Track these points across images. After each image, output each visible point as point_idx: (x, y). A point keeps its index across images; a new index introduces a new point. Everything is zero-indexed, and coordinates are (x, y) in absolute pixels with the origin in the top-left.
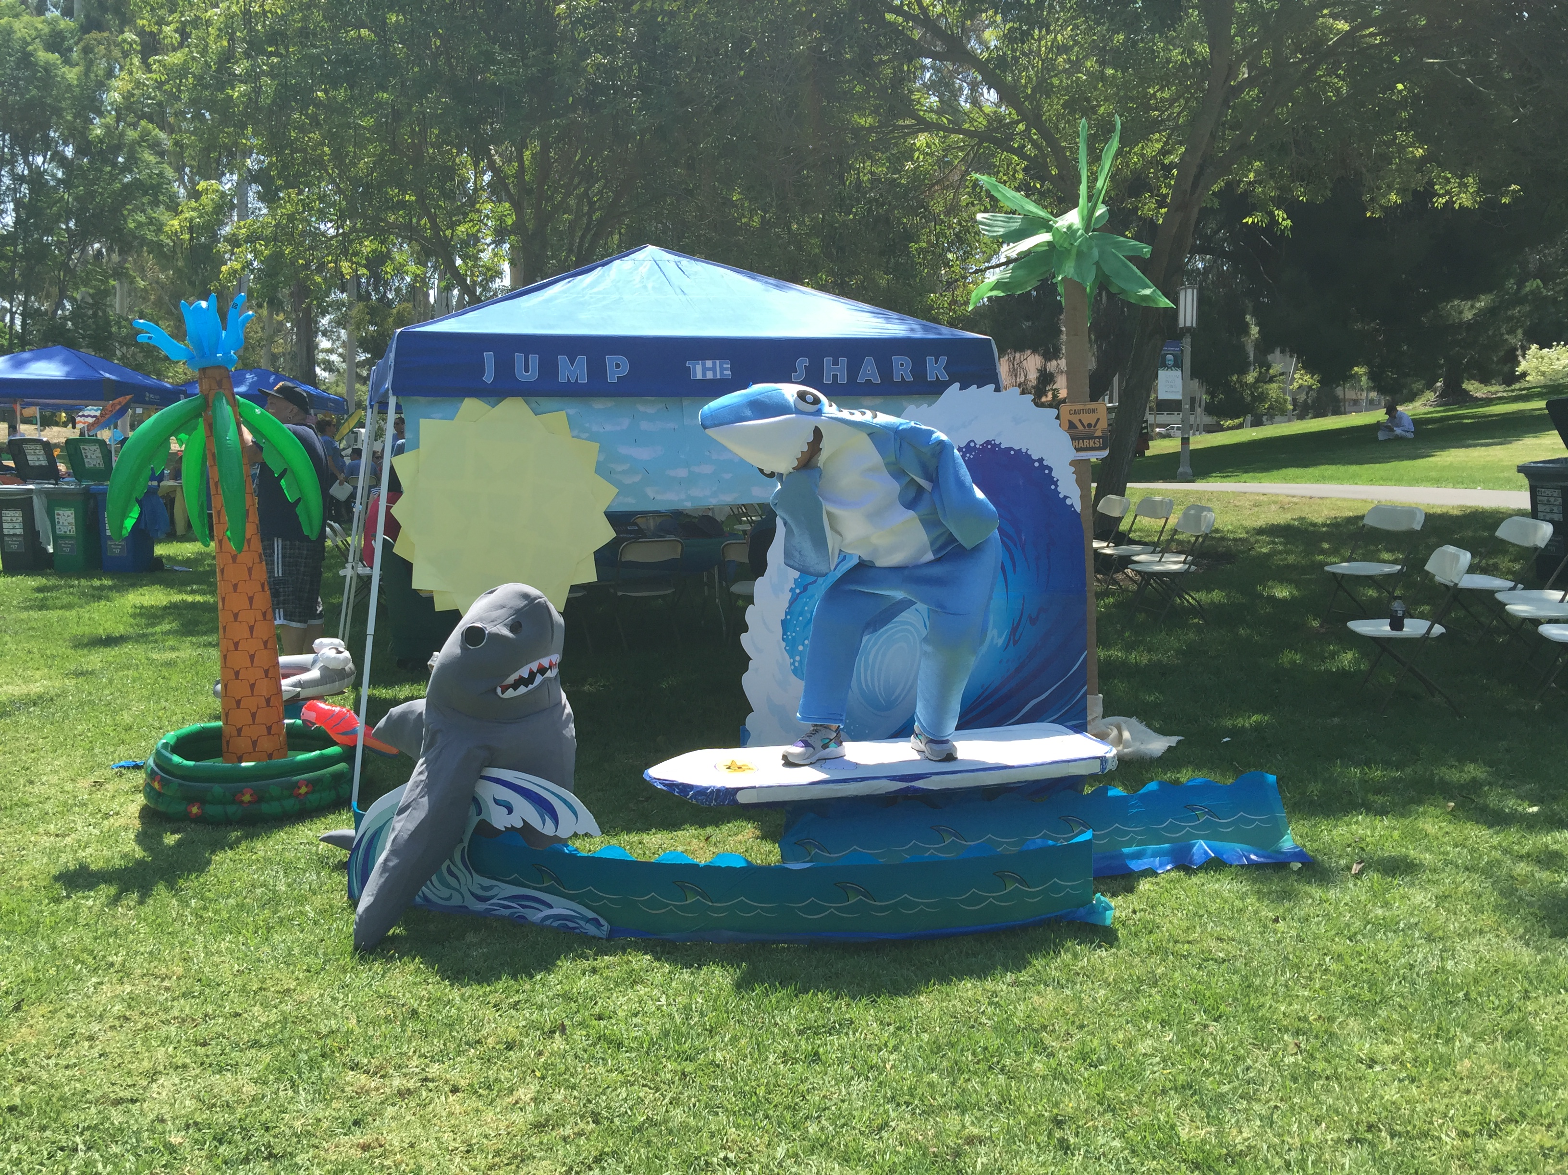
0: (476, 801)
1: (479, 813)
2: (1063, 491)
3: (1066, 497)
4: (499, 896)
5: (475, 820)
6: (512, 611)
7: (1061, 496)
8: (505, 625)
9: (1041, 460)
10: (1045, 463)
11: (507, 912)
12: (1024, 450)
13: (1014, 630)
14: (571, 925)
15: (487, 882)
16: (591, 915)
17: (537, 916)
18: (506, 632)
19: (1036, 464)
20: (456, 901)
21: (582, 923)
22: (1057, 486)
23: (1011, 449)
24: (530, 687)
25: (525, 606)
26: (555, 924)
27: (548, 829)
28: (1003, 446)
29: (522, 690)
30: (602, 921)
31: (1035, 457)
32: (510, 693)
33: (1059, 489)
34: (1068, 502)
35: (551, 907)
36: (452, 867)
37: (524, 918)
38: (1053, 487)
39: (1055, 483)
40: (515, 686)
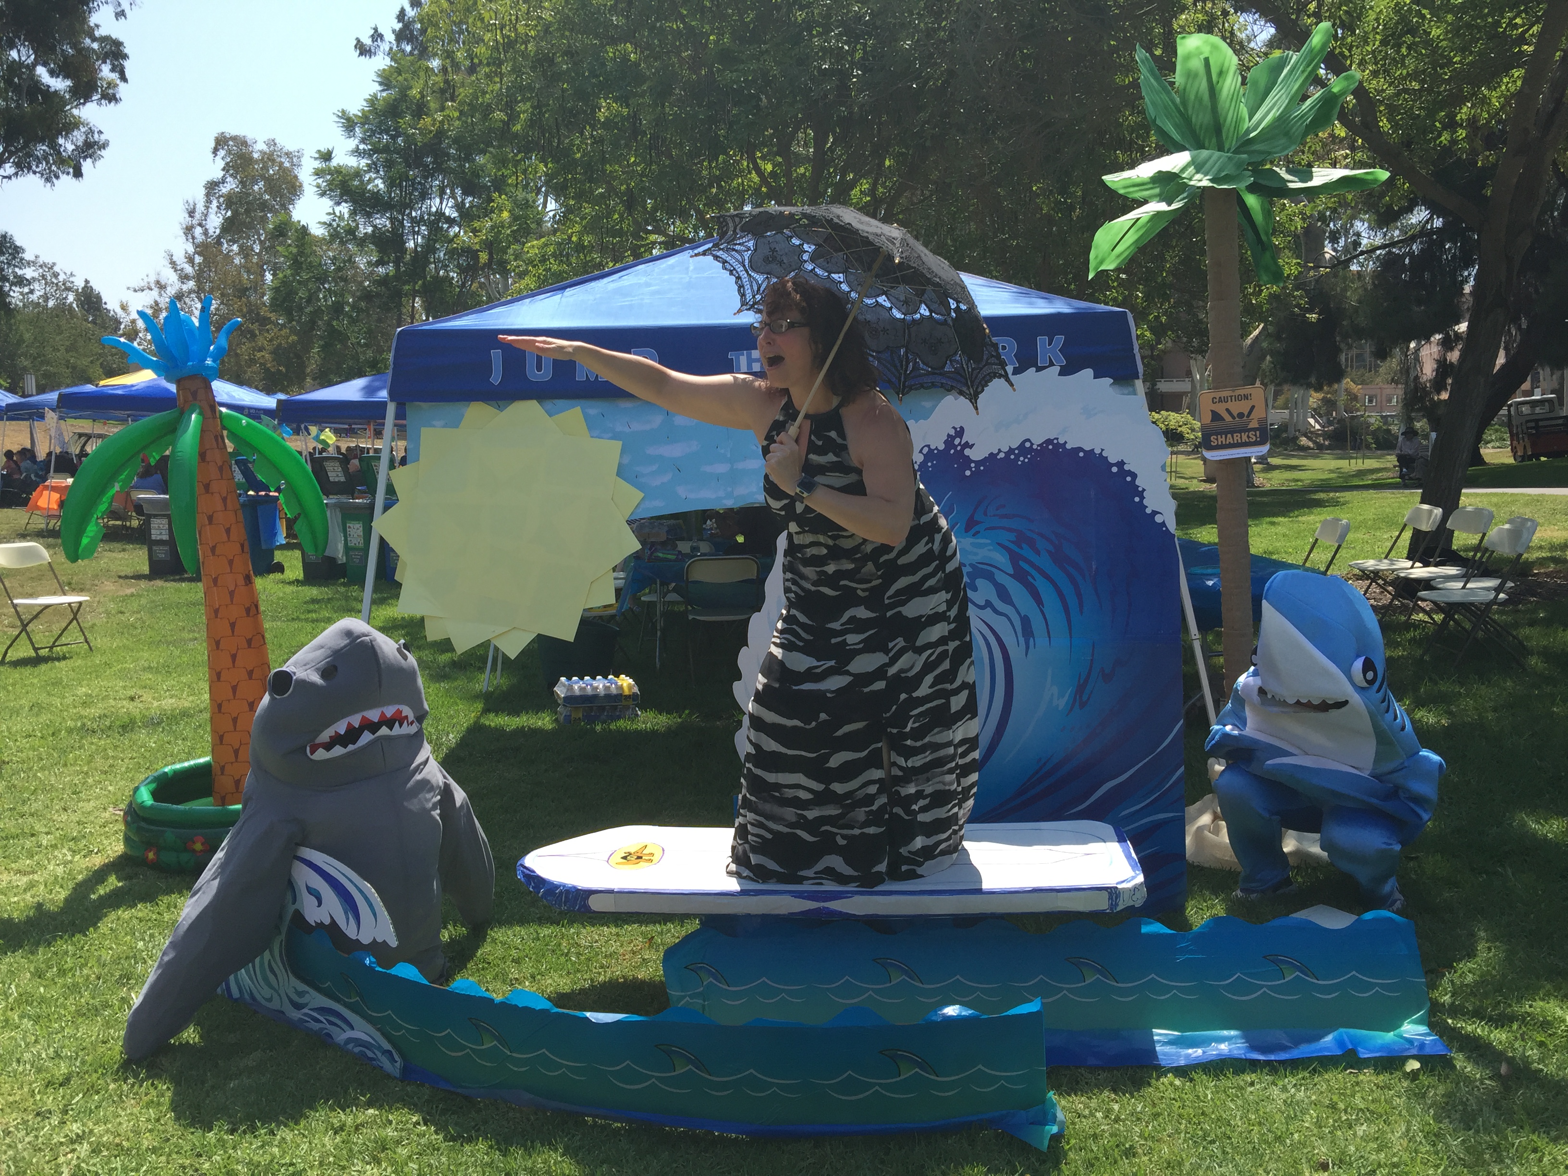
0: (291, 885)
1: (294, 901)
2: (1151, 503)
3: (1155, 513)
4: (310, 1006)
5: (291, 909)
6: (329, 652)
7: (1148, 511)
8: (317, 670)
9: (1121, 464)
10: (1126, 467)
11: (316, 1026)
12: (1097, 451)
13: (1080, 689)
14: (370, 1054)
15: (302, 987)
16: (387, 1046)
17: (341, 1036)
18: (316, 678)
19: (1115, 469)
20: (275, 1005)
21: (379, 1054)
22: (1142, 498)
23: (1080, 449)
24: (351, 747)
25: (345, 646)
26: (357, 1050)
27: (351, 931)
28: (1068, 446)
29: (338, 751)
30: (396, 1057)
31: (1112, 460)
32: (321, 755)
33: (1145, 502)
34: (1158, 519)
35: (352, 1028)
36: (273, 963)
37: (329, 1035)
38: (1137, 499)
39: (1141, 495)
40: (328, 747)
